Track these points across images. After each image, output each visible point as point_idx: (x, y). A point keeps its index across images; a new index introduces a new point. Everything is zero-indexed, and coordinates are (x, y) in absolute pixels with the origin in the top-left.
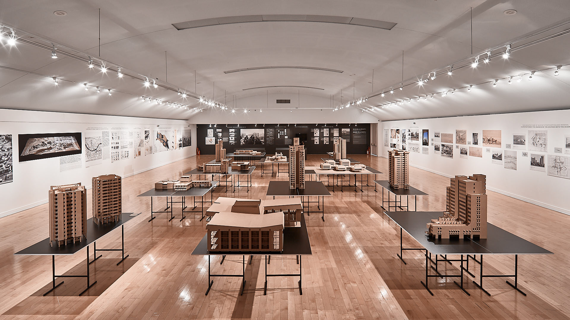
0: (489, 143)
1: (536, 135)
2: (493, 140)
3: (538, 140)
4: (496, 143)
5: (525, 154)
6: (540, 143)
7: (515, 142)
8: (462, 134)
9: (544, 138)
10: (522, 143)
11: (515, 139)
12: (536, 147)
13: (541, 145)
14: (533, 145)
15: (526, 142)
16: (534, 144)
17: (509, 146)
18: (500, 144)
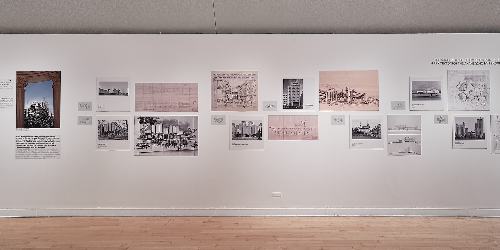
0: (339, 103)
1: (466, 78)
2: (355, 95)
3: (470, 88)
4: (363, 102)
5: (441, 120)
6: (475, 93)
7: (417, 96)
8: (240, 83)
9: (483, 83)
10: (434, 96)
11: (416, 89)
12: (466, 103)
13: (477, 98)
14: (458, 99)
15: (444, 95)
16: (461, 97)
17: (400, 105)
18: (375, 101)
